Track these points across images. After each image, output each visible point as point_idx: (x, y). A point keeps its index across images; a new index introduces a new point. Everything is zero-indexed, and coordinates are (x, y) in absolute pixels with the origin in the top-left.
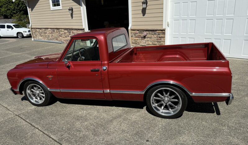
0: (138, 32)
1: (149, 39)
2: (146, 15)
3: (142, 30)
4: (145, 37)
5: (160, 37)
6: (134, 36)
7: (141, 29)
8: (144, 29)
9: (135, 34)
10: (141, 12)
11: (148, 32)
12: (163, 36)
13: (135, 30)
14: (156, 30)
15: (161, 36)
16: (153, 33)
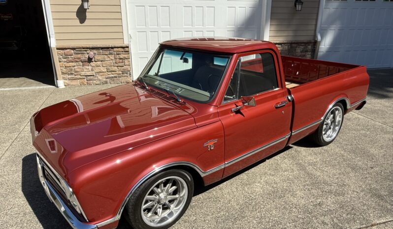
0: (72, 51)
1: (99, 63)
2: (87, 22)
3: (84, 48)
4: (90, 60)
5: (120, 59)
6: (65, 60)
7: (81, 46)
8: (88, 46)
9: (66, 56)
10: (74, 15)
11: (95, 51)
12: (126, 56)
13: (66, 49)
14: (112, 48)
15: (122, 56)
16: (107, 53)
